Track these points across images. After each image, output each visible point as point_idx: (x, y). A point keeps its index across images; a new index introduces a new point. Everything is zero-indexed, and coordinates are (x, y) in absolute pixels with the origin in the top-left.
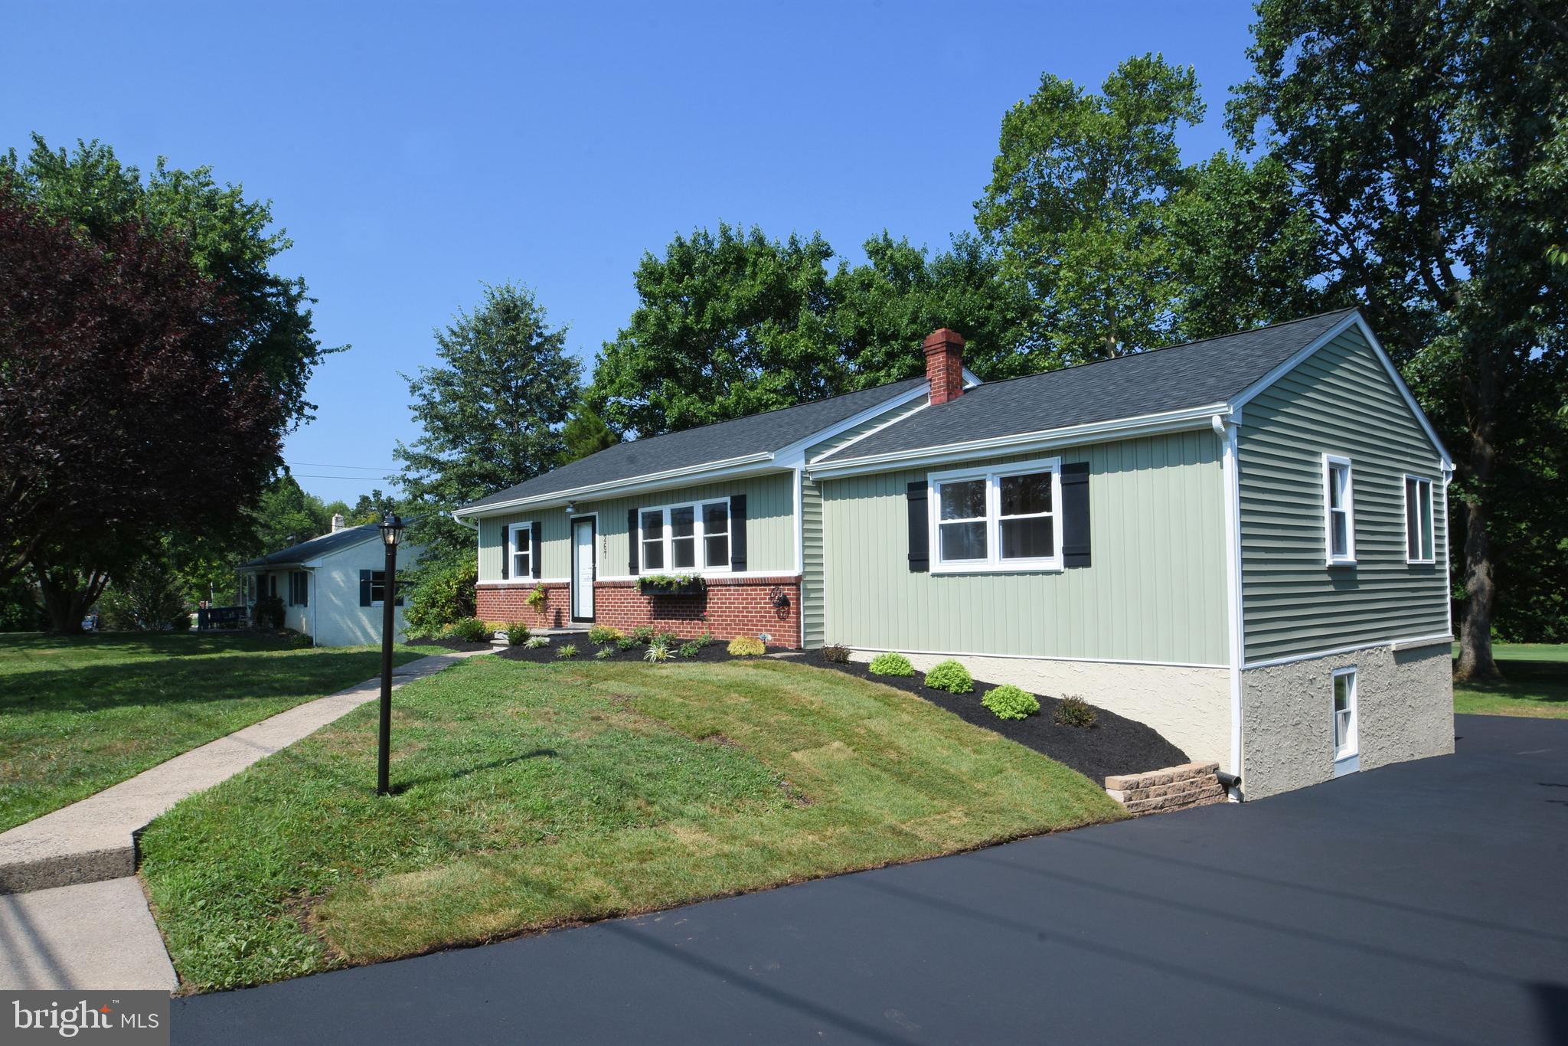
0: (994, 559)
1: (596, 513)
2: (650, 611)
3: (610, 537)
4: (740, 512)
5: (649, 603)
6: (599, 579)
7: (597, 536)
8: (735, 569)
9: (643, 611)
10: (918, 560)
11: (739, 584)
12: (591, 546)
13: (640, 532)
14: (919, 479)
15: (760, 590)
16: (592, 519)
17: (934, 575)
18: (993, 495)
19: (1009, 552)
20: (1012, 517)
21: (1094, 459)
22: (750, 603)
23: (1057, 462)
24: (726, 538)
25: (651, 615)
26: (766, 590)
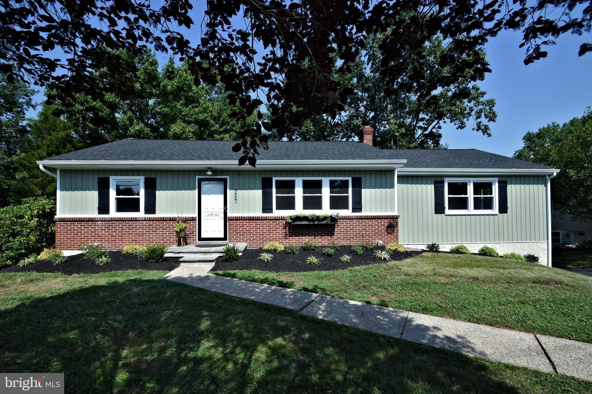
0: (471, 210)
1: (228, 177)
2: (285, 232)
3: (242, 192)
4: (358, 185)
5: (285, 229)
6: (229, 215)
7: (228, 191)
8: (353, 211)
9: (279, 232)
10: (439, 209)
11: (359, 218)
12: (222, 196)
13: (274, 190)
14: (439, 179)
15: (374, 221)
16: (225, 180)
17: (446, 215)
18: (470, 188)
19: (476, 207)
20: (477, 196)
21: (509, 180)
22: (367, 227)
23: (497, 179)
24: (348, 197)
25: (286, 234)
26: (379, 221)
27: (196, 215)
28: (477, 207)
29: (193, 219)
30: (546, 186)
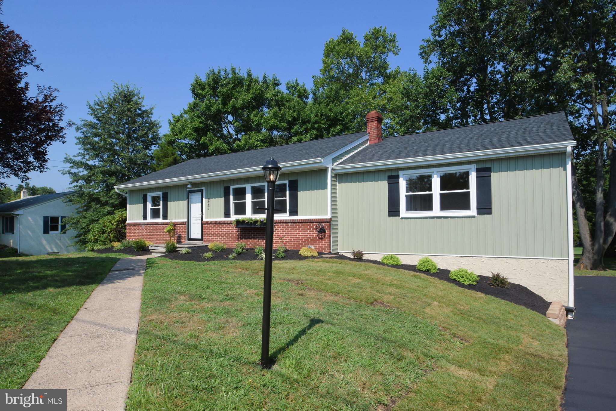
0: (436, 210)
1: (204, 188)
2: (238, 235)
3: (212, 201)
4: (294, 187)
5: (237, 231)
6: (205, 220)
7: (204, 199)
8: (290, 215)
9: (234, 235)
10: (394, 211)
11: (294, 222)
12: (200, 204)
13: (232, 197)
14: (394, 174)
15: (307, 225)
16: (202, 191)
17: (402, 218)
18: (436, 182)
20: (446, 192)
21: (494, 166)
22: (301, 231)
23: (473, 167)
24: (286, 200)
25: (238, 237)
26: (311, 225)
27: (186, 220)
28: (444, 206)
29: (184, 224)
30: (565, 169)
